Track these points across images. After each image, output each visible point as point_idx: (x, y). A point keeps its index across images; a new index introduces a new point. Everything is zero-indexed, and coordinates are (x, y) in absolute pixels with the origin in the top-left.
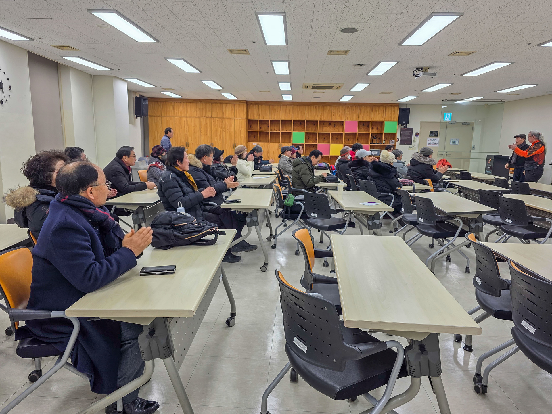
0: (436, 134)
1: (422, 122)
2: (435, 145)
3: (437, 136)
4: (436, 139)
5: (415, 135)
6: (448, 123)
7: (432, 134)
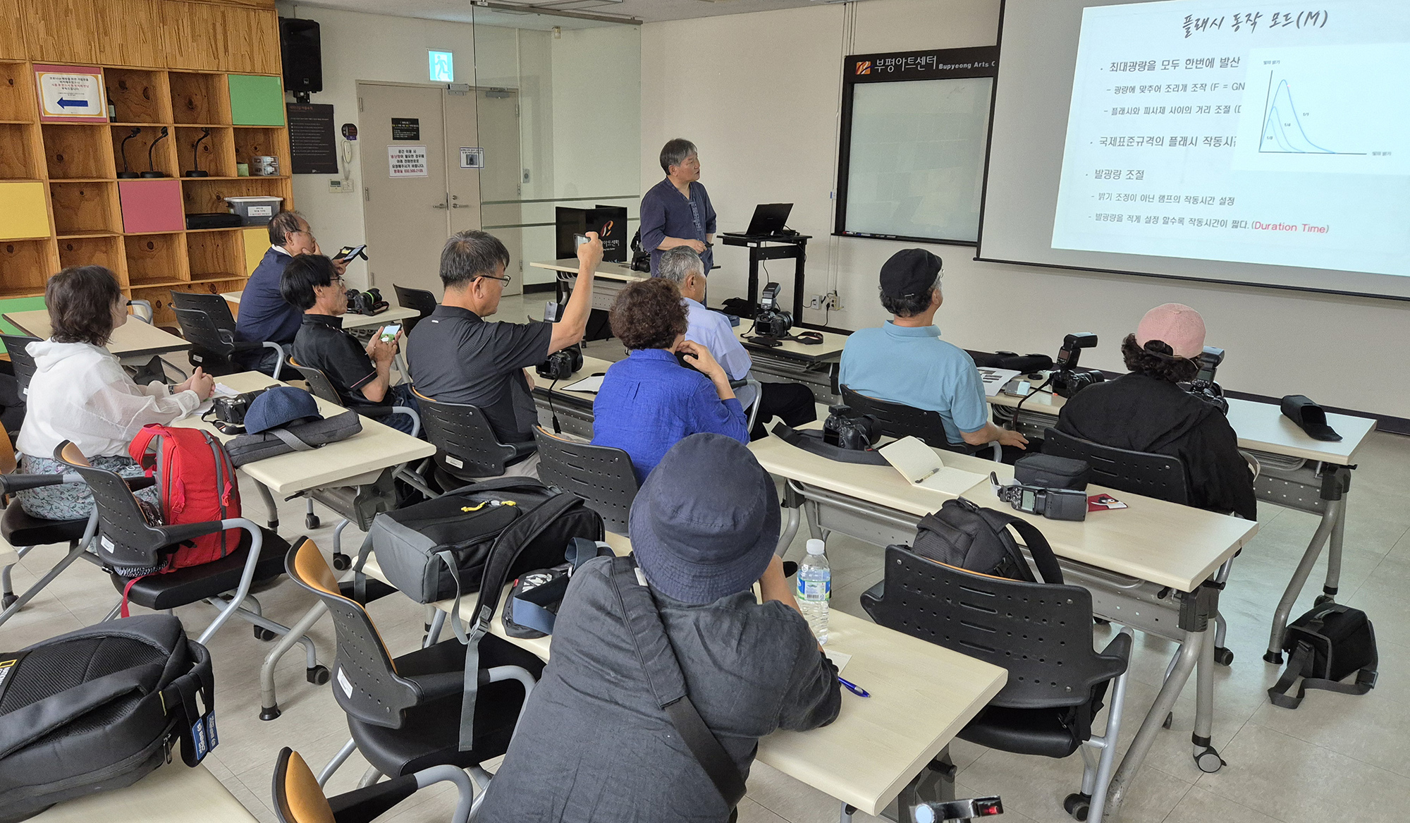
0: (413, 130)
1: (361, 84)
2: (413, 171)
3: (416, 137)
4: (415, 148)
5: (344, 135)
6: (445, 92)
7: (402, 130)
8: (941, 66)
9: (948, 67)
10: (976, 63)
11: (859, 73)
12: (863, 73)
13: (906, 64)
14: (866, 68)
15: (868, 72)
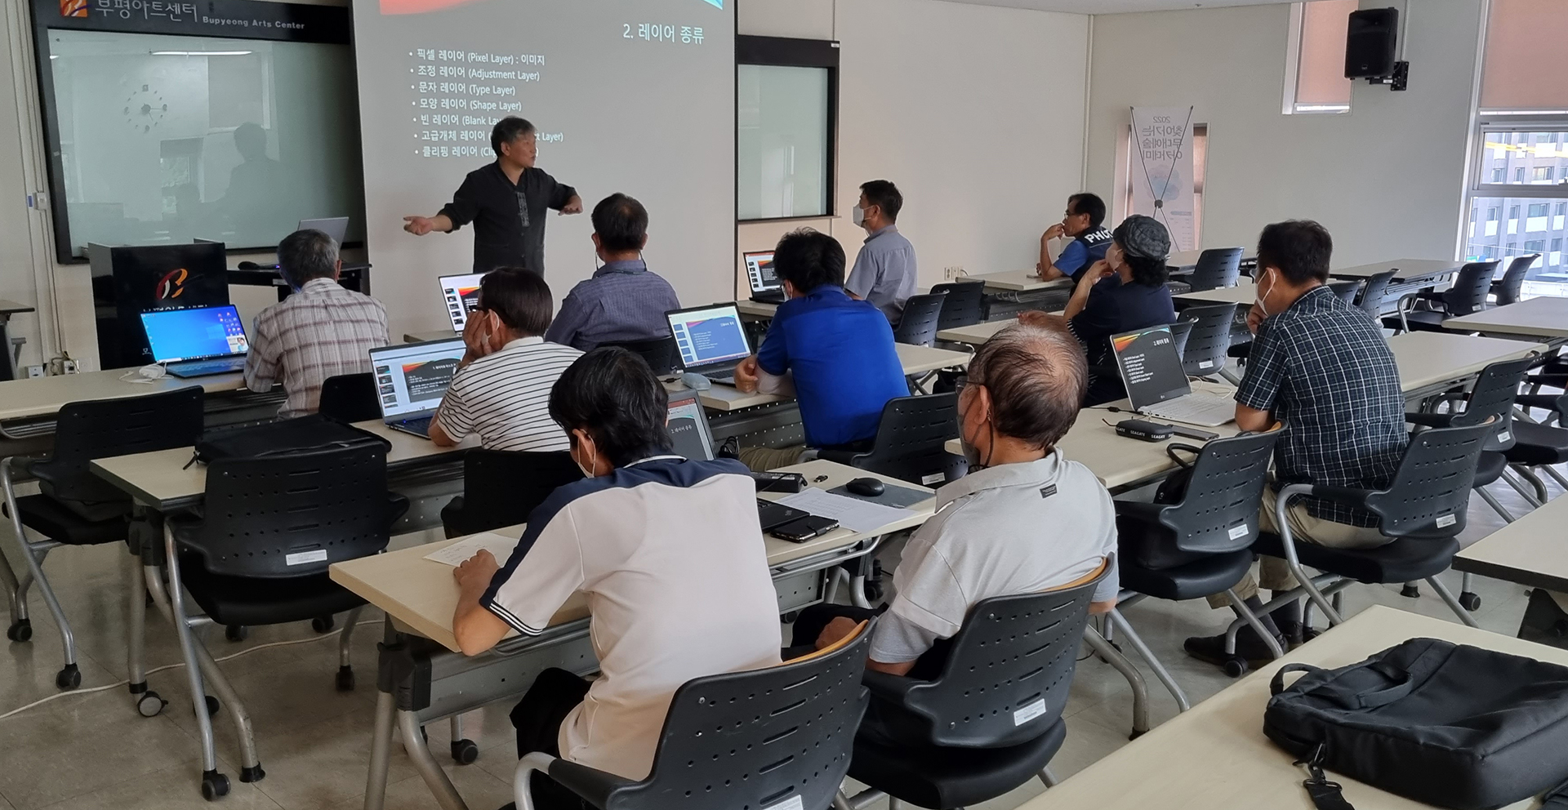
8: (205, 19)
9: (217, 21)
10: (255, 21)
11: (67, 14)
12: (74, 15)
13: (150, 10)
14: (79, 9)
15: (84, 13)
